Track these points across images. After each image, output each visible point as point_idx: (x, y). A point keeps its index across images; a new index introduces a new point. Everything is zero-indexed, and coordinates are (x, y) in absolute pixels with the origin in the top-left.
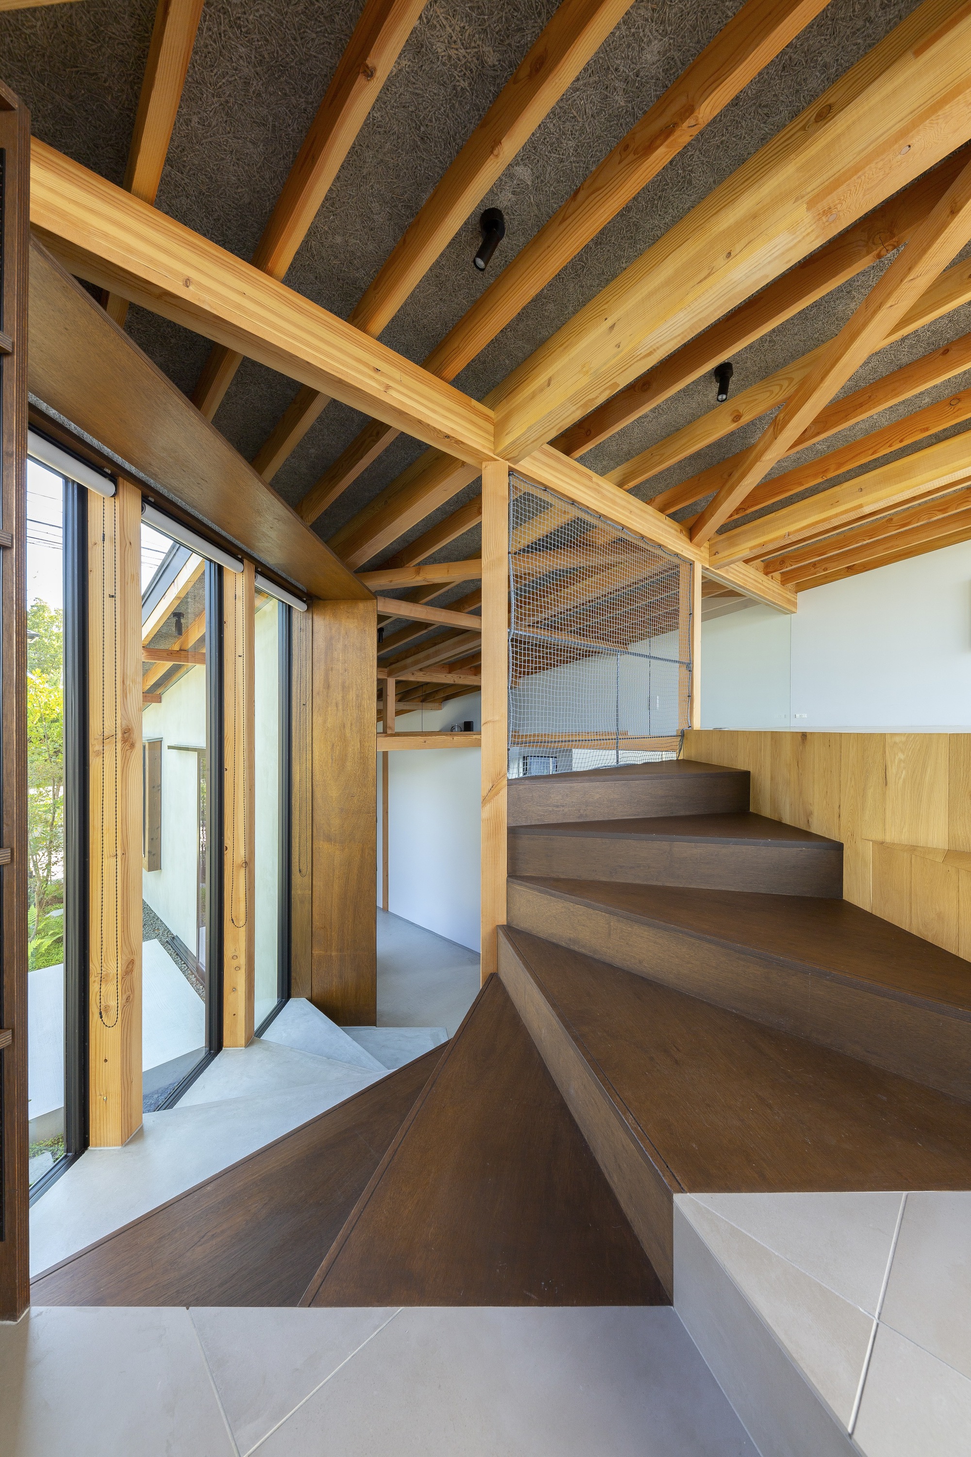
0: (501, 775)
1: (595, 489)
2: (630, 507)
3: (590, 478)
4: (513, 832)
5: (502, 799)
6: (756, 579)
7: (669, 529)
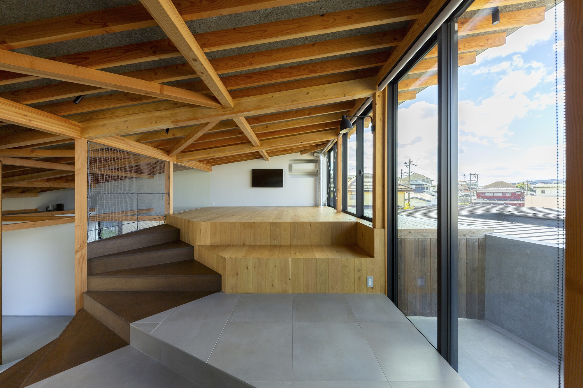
0: (84, 242)
1: (127, 144)
2: (142, 148)
3: (124, 140)
4: (89, 261)
5: (85, 250)
6: (195, 164)
7: (159, 153)
